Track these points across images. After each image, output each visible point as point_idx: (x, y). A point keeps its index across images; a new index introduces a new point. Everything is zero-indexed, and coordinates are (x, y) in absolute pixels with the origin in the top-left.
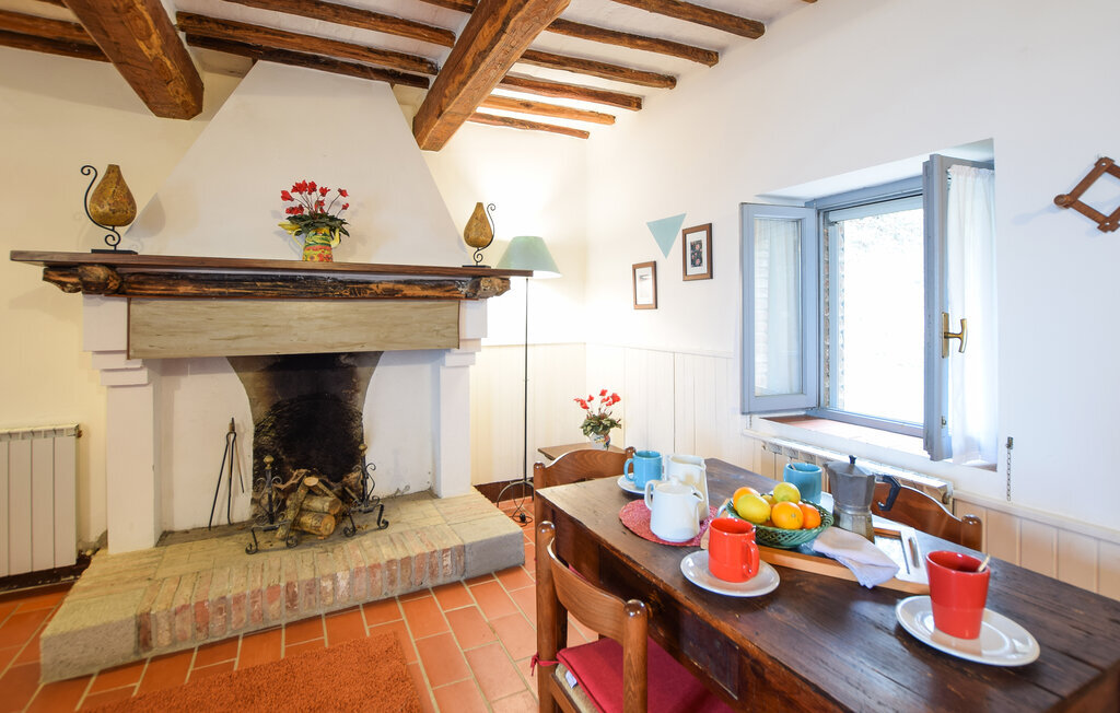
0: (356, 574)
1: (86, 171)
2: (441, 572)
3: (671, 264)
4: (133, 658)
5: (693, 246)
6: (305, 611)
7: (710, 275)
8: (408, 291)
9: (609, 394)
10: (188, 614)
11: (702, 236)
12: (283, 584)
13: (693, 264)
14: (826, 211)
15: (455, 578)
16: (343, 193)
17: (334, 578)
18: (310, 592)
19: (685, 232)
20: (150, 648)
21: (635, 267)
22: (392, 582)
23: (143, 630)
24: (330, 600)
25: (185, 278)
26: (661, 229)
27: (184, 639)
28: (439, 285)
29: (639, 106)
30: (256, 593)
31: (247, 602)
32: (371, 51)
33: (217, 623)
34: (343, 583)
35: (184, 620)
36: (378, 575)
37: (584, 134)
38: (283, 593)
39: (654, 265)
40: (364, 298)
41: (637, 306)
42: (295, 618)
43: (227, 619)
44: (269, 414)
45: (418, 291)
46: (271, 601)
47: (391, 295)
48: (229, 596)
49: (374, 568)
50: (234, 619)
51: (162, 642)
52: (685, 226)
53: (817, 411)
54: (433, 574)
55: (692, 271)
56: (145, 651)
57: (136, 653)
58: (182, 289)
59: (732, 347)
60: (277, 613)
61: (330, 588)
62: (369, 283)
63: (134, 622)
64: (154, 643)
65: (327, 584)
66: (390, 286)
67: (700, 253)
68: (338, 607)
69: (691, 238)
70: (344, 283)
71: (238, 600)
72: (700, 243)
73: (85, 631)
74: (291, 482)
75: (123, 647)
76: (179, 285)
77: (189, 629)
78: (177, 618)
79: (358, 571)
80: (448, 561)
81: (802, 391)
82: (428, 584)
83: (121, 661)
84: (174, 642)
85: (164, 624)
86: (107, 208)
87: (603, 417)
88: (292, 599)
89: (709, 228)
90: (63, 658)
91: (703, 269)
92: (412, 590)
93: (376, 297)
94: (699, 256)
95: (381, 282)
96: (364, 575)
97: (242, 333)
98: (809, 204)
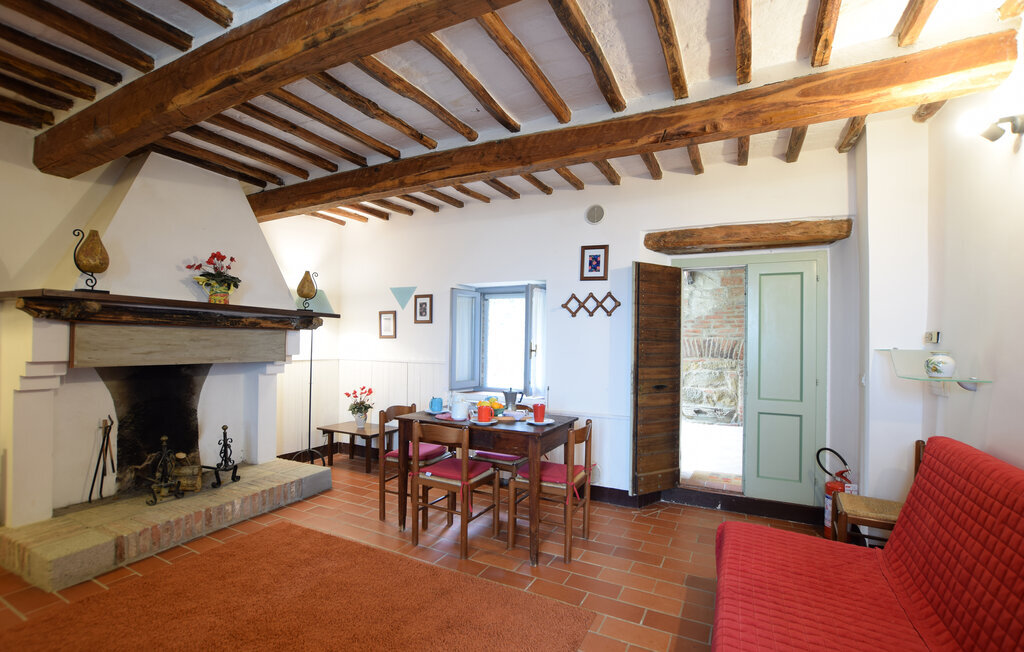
0: (244, 500)
1: (76, 233)
2: (289, 496)
3: (407, 313)
4: (113, 568)
5: (421, 305)
6: (216, 526)
7: (431, 321)
8: (264, 324)
9: (367, 389)
10: (148, 534)
11: (427, 300)
12: (203, 510)
13: (421, 314)
14: (485, 294)
15: (297, 499)
16: (232, 259)
17: (232, 504)
18: (219, 513)
19: (416, 297)
20: (124, 560)
21: (381, 313)
22: (264, 504)
23: (119, 547)
24: (230, 518)
25: (127, 311)
26: (401, 294)
27: (145, 551)
28: (281, 321)
29: (388, 219)
30: (188, 517)
31: (183, 523)
32: (244, 165)
33: (165, 538)
34: (237, 507)
35: (144, 539)
36: (257, 499)
37: (342, 223)
38: (204, 516)
39: (395, 313)
40: (238, 328)
41: (381, 336)
42: (211, 531)
43: (171, 535)
44: (129, 413)
45: (269, 324)
46: (197, 521)
47: (254, 326)
48: (172, 520)
49: (254, 495)
50: (175, 535)
51: (132, 554)
52: (416, 293)
53: (479, 388)
54: (285, 497)
55: (419, 318)
56: (121, 562)
57: (115, 564)
58: (124, 318)
59: (445, 359)
60: (200, 528)
61: (230, 510)
62: (242, 318)
63: (113, 543)
64: (126, 556)
65: (229, 508)
66: (253, 320)
67: (425, 309)
68: (234, 522)
69: (420, 300)
70: (227, 317)
71: (178, 522)
72: (425, 304)
73: (82, 552)
74: (145, 463)
75: (107, 560)
76: (122, 315)
77: (148, 544)
78: (141, 538)
79: (246, 498)
80: (293, 489)
81: (473, 378)
82: (283, 503)
83: (105, 570)
84: (139, 553)
85: (133, 542)
86: (98, 261)
87: (362, 403)
88: (209, 519)
89: (431, 297)
90: (67, 572)
91: (427, 318)
92: (275, 507)
93: (246, 327)
94: (424, 309)
95: (248, 318)
96: (249, 500)
97: (153, 350)
98: (477, 290)
